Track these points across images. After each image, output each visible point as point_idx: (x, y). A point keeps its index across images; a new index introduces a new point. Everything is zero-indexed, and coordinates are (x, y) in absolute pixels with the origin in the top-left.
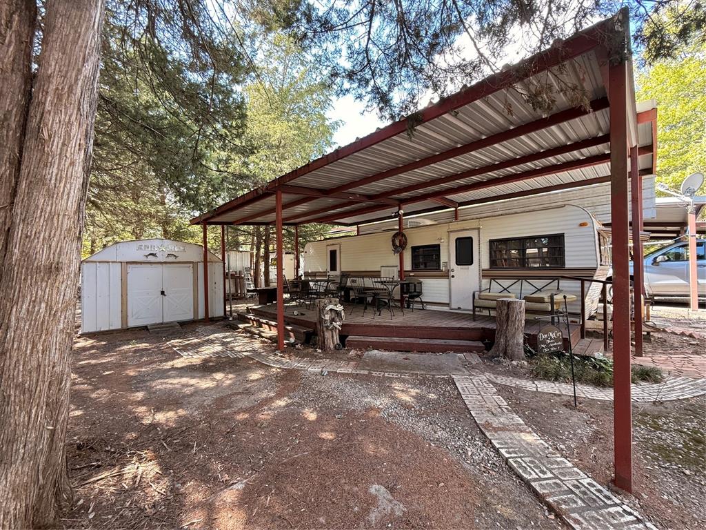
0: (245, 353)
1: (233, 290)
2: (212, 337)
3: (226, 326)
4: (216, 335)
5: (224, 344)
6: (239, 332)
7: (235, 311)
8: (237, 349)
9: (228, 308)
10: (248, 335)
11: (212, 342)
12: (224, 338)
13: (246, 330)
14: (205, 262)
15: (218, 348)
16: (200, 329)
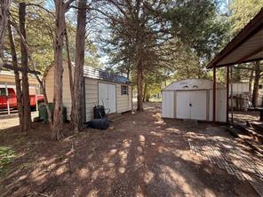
0: (245, 175)
1: (234, 105)
2: (215, 138)
3: (227, 130)
4: (218, 137)
5: (223, 150)
6: (239, 142)
7: (236, 119)
8: (235, 162)
9: (230, 115)
10: (248, 148)
11: (213, 143)
12: (223, 142)
13: (246, 142)
14: (214, 89)
15: (217, 153)
16: (209, 128)
